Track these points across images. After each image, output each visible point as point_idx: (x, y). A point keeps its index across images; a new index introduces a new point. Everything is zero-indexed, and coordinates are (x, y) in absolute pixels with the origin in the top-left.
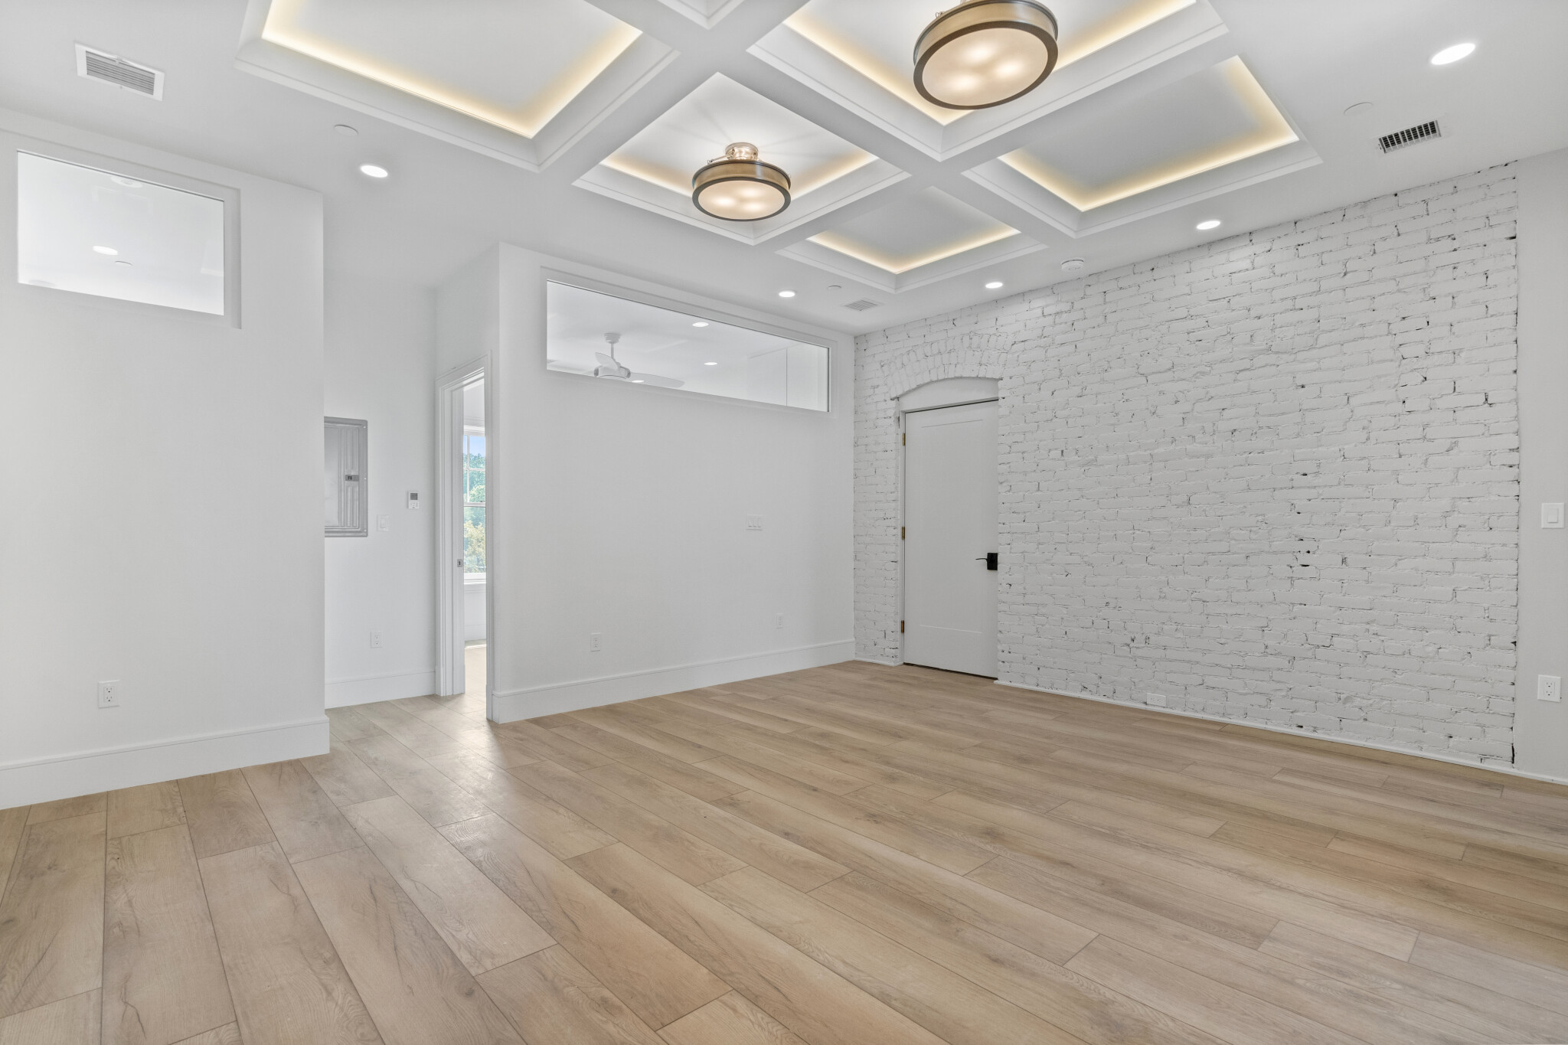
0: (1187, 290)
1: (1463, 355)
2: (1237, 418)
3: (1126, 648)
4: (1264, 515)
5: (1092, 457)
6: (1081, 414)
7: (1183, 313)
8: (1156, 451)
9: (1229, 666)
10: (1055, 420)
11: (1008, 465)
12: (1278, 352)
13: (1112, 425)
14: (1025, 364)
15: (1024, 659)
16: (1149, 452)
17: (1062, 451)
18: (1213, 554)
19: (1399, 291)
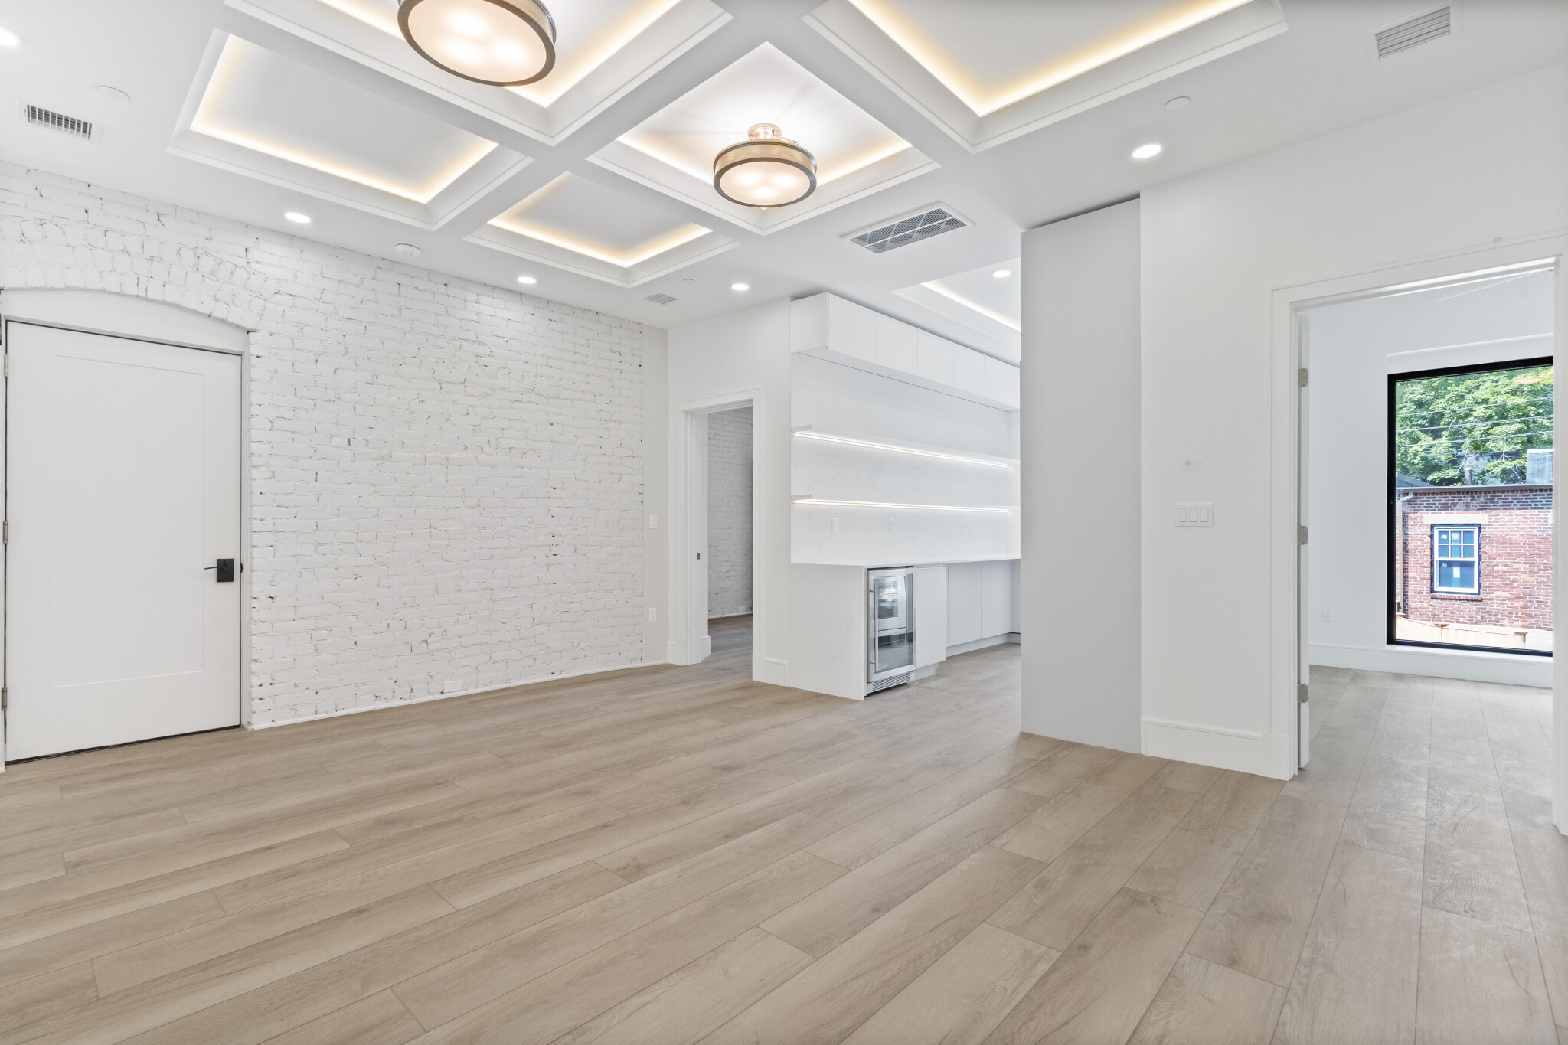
0: (476, 318)
1: (623, 425)
2: (513, 438)
3: (425, 645)
4: (532, 518)
5: (385, 452)
6: (372, 403)
7: (472, 336)
8: (451, 455)
9: (510, 640)
10: (338, 402)
11: (270, 446)
12: (539, 394)
13: (408, 422)
14: (296, 324)
15: (296, 686)
16: (445, 455)
17: (349, 440)
18: (498, 549)
19: (600, 376)
